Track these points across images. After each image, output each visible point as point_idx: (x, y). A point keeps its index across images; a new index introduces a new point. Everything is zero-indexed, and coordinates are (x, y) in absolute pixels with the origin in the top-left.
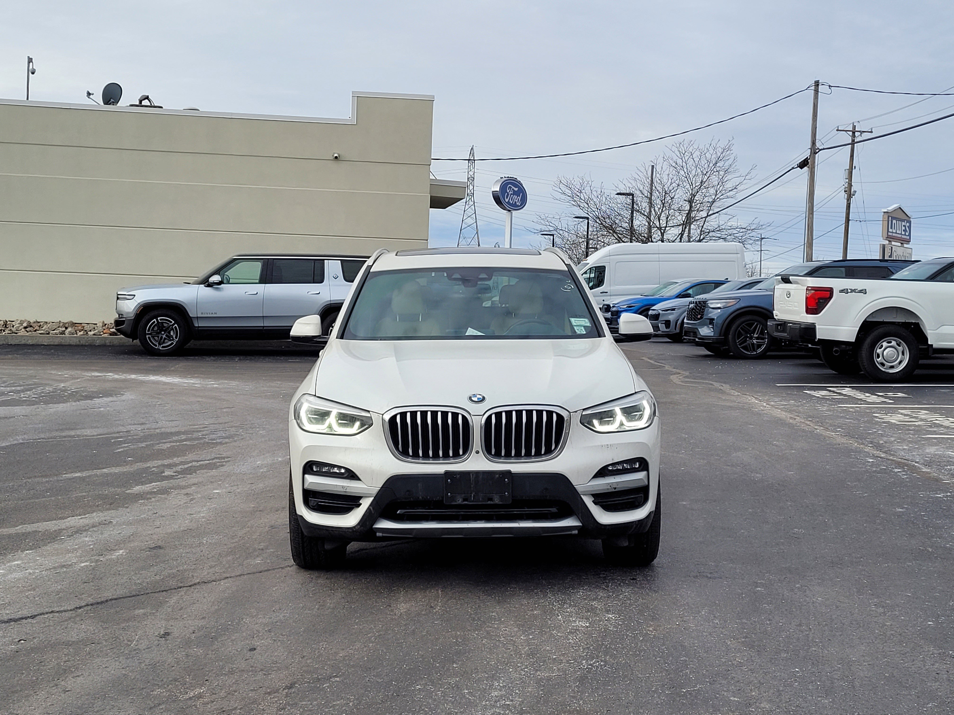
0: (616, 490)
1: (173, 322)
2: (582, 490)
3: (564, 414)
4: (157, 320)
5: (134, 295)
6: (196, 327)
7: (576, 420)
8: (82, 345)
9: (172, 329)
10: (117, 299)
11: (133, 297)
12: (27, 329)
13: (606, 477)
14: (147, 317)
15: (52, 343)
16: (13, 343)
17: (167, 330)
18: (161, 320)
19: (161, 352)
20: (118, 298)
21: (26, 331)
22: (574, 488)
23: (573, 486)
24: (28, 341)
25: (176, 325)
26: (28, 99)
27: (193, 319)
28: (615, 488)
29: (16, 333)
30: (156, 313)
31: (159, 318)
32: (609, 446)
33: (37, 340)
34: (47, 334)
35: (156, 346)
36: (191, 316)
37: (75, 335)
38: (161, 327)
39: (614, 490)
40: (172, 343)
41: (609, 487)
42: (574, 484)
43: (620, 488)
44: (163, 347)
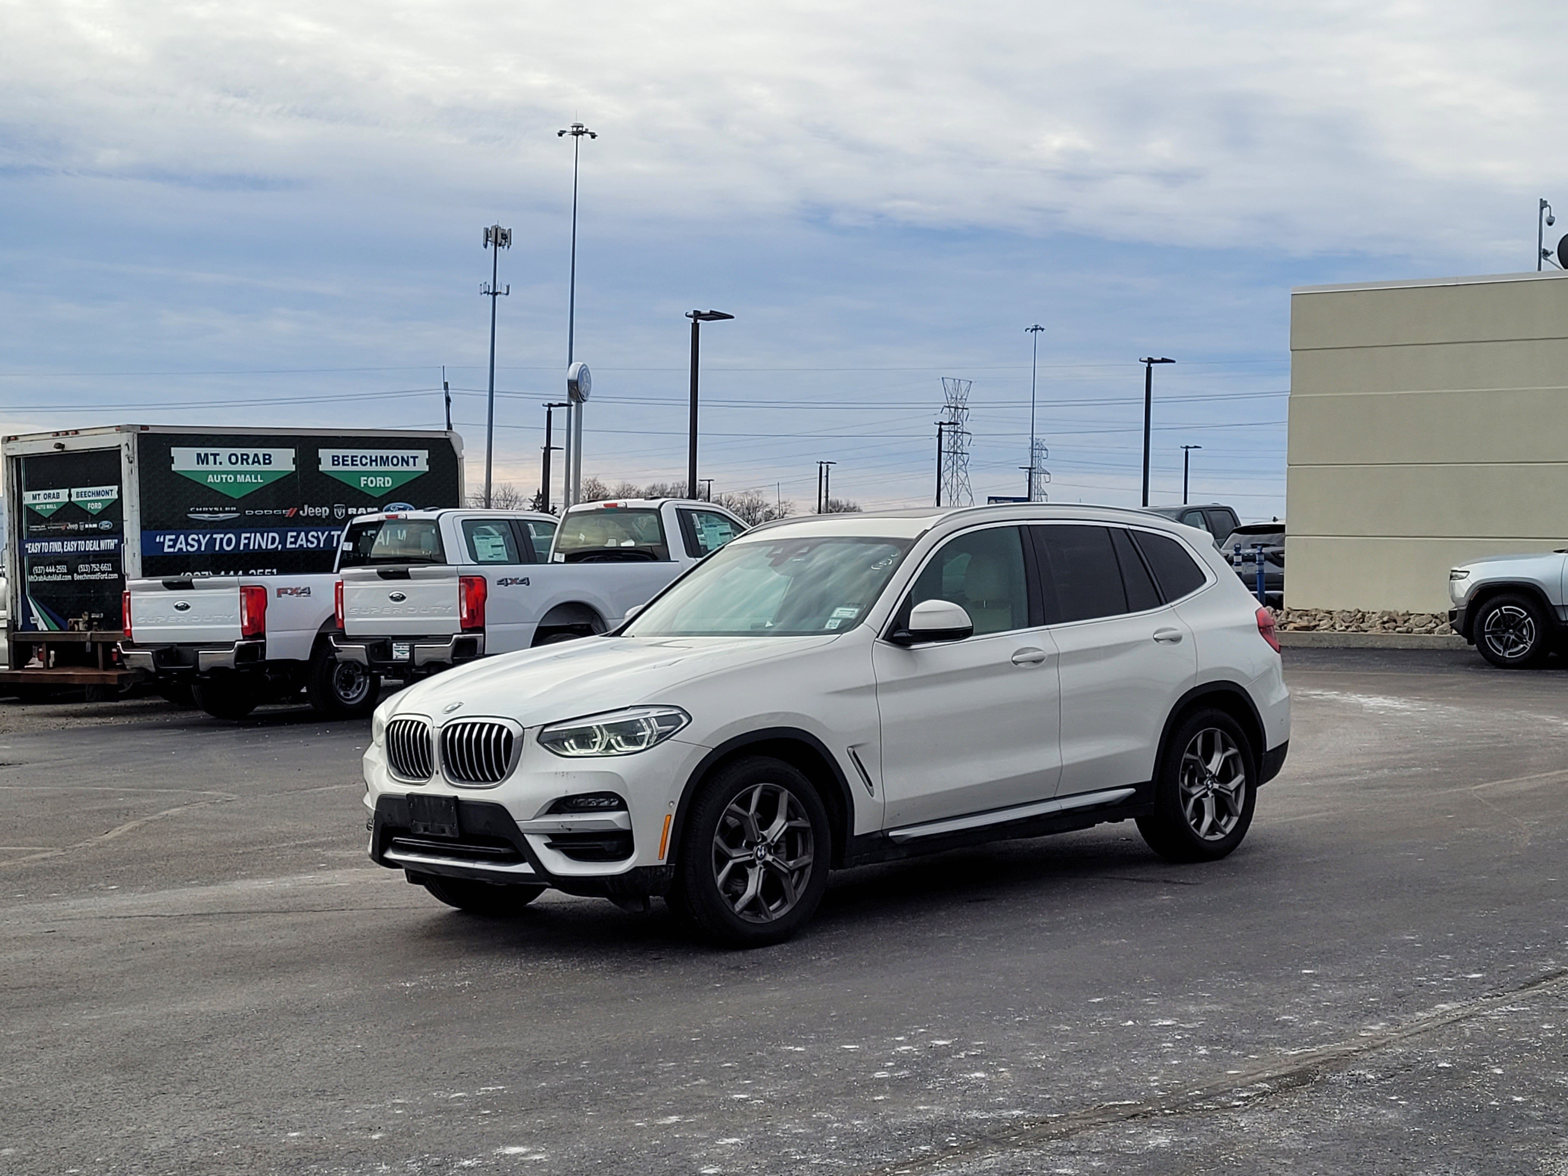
0: (571, 832)
1: (1526, 614)
2: (525, 828)
3: (516, 731)
4: (1501, 611)
5: (1468, 572)
6: (1564, 622)
7: (531, 738)
8: (1451, 650)
9: (1524, 625)
10: (1451, 579)
11: (1466, 574)
12: (1386, 625)
13: (562, 815)
14: (1486, 606)
15: (1409, 647)
16: (1354, 645)
17: (1518, 626)
18: (1506, 610)
19: (1508, 661)
20: (1451, 577)
21: (1384, 628)
22: (516, 825)
23: (514, 822)
24: (1376, 642)
25: (1530, 619)
26: (1539, 269)
27: (1557, 609)
28: (570, 829)
29: (1366, 631)
30: (1498, 599)
31: (1503, 608)
32: (565, 774)
33: (1388, 642)
34: (1408, 632)
35: (1500, 652)
36: (1553, 603)
37: (1449, 635)
38: (1507, 622)
39: (568, 832)
40: (1524, 648)
41: (561, 827)
42: (515, 819)
43: (576, 829)
44: (1510, 654)
